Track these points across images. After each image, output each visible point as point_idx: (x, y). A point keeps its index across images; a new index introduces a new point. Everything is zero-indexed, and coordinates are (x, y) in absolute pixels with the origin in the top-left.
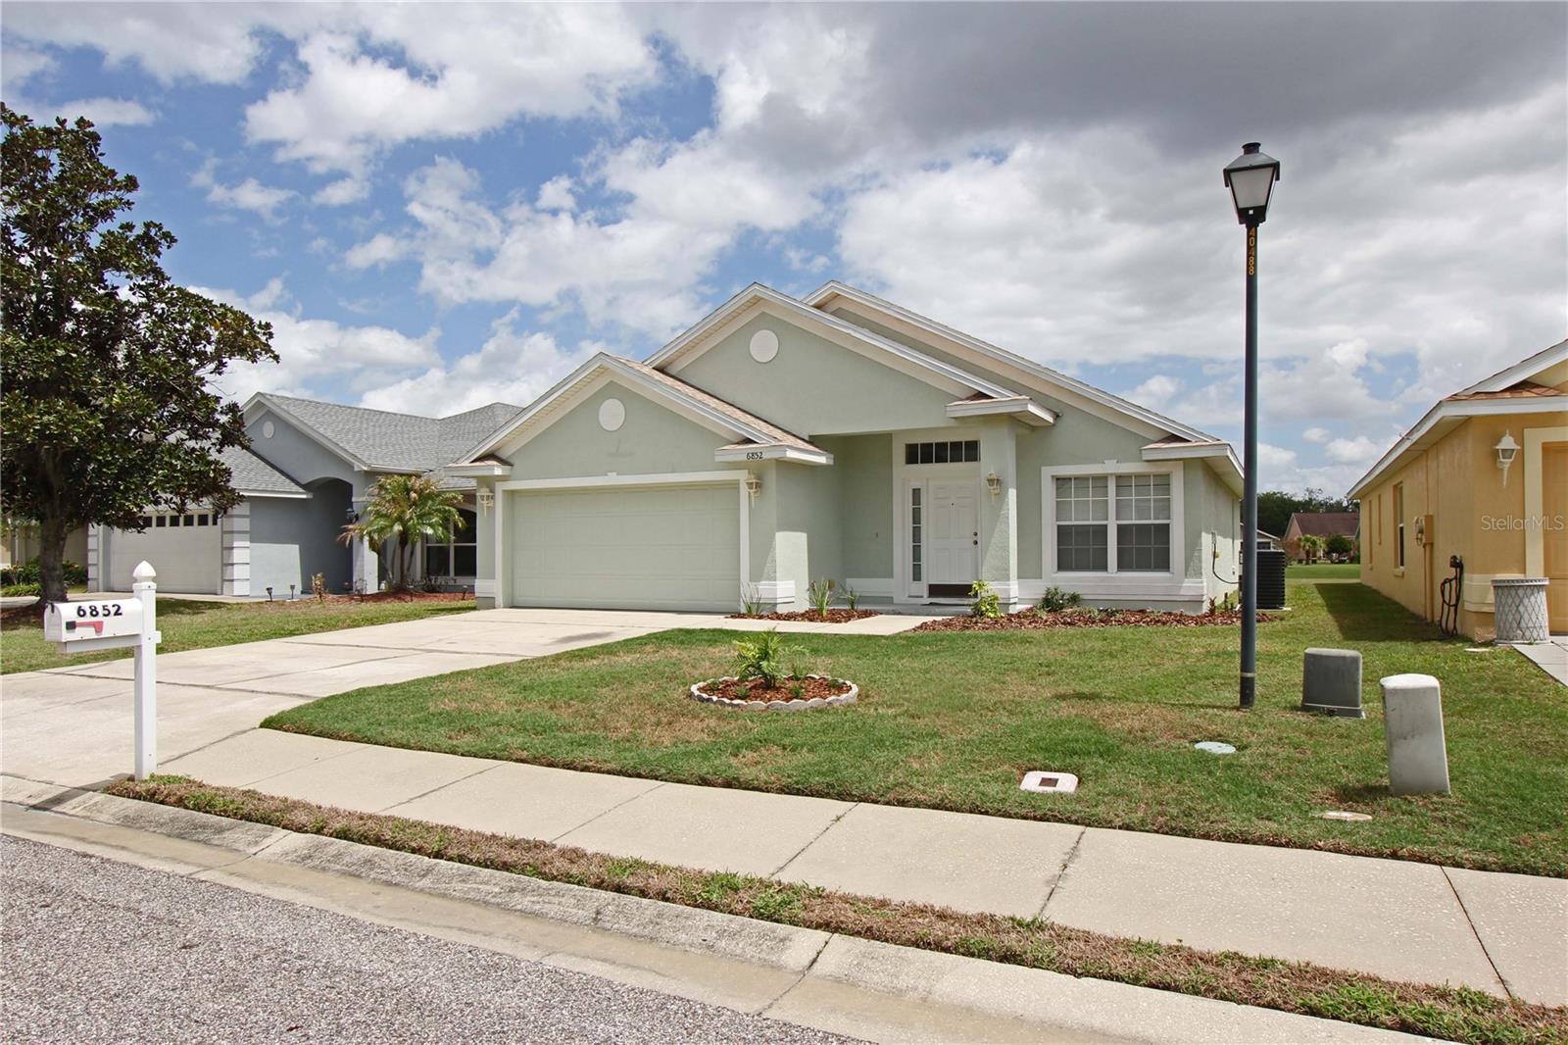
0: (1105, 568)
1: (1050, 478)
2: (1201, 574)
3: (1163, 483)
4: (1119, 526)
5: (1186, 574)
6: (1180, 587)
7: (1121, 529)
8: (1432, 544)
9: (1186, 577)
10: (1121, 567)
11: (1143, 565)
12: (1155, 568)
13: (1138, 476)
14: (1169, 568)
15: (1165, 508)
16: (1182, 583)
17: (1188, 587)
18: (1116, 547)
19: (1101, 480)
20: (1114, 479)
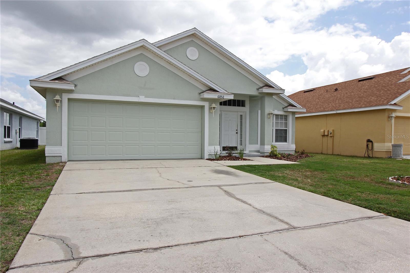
3: (286, 117)
4: (276, 129)
8: (333, 136)
9: (292, 144)
10: (276, 141)
11: (281, 141)
12: (284, 141)
13: (281, 115)
14: (287, 141)
15: (286, 125)
17: (292, 147)
18: (275, 135)
20: (275, 116)
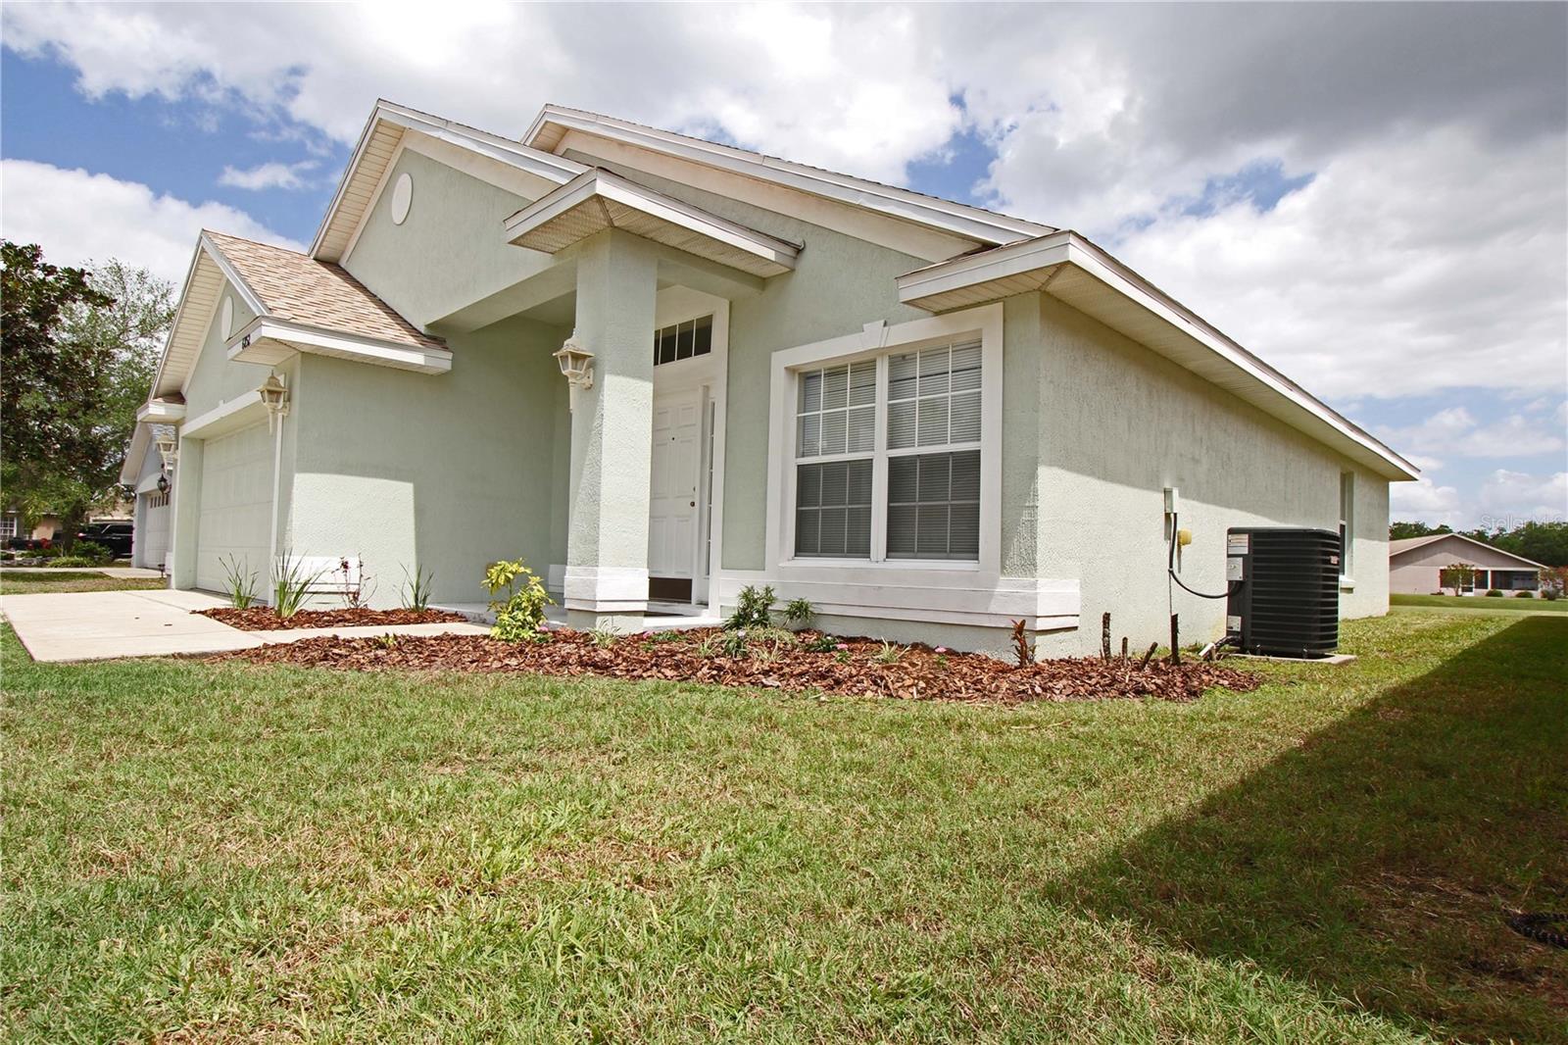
0: (864, 551)
1: (783, 371)
2: (1035, 565)
4: (891, 462)
5: (1003, 567)
6: (990, 596)
7: (894, 464)
9: (1002, 572)
10: (894, 548)
11: (931, 548)
12: (952, 550)
13: (925, 351)
14: (975, 551)
15: (971, 416)
16: (994, 586)
17: (1007, 598)
18: (885, 506)
19: (864, 366)
20: (886, 360)
